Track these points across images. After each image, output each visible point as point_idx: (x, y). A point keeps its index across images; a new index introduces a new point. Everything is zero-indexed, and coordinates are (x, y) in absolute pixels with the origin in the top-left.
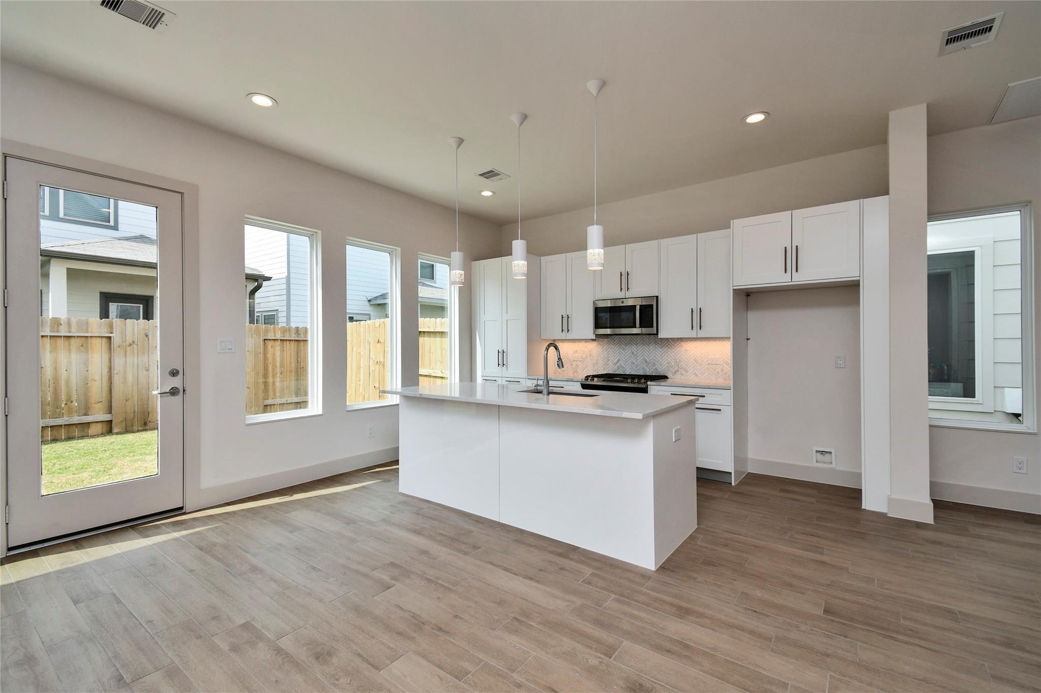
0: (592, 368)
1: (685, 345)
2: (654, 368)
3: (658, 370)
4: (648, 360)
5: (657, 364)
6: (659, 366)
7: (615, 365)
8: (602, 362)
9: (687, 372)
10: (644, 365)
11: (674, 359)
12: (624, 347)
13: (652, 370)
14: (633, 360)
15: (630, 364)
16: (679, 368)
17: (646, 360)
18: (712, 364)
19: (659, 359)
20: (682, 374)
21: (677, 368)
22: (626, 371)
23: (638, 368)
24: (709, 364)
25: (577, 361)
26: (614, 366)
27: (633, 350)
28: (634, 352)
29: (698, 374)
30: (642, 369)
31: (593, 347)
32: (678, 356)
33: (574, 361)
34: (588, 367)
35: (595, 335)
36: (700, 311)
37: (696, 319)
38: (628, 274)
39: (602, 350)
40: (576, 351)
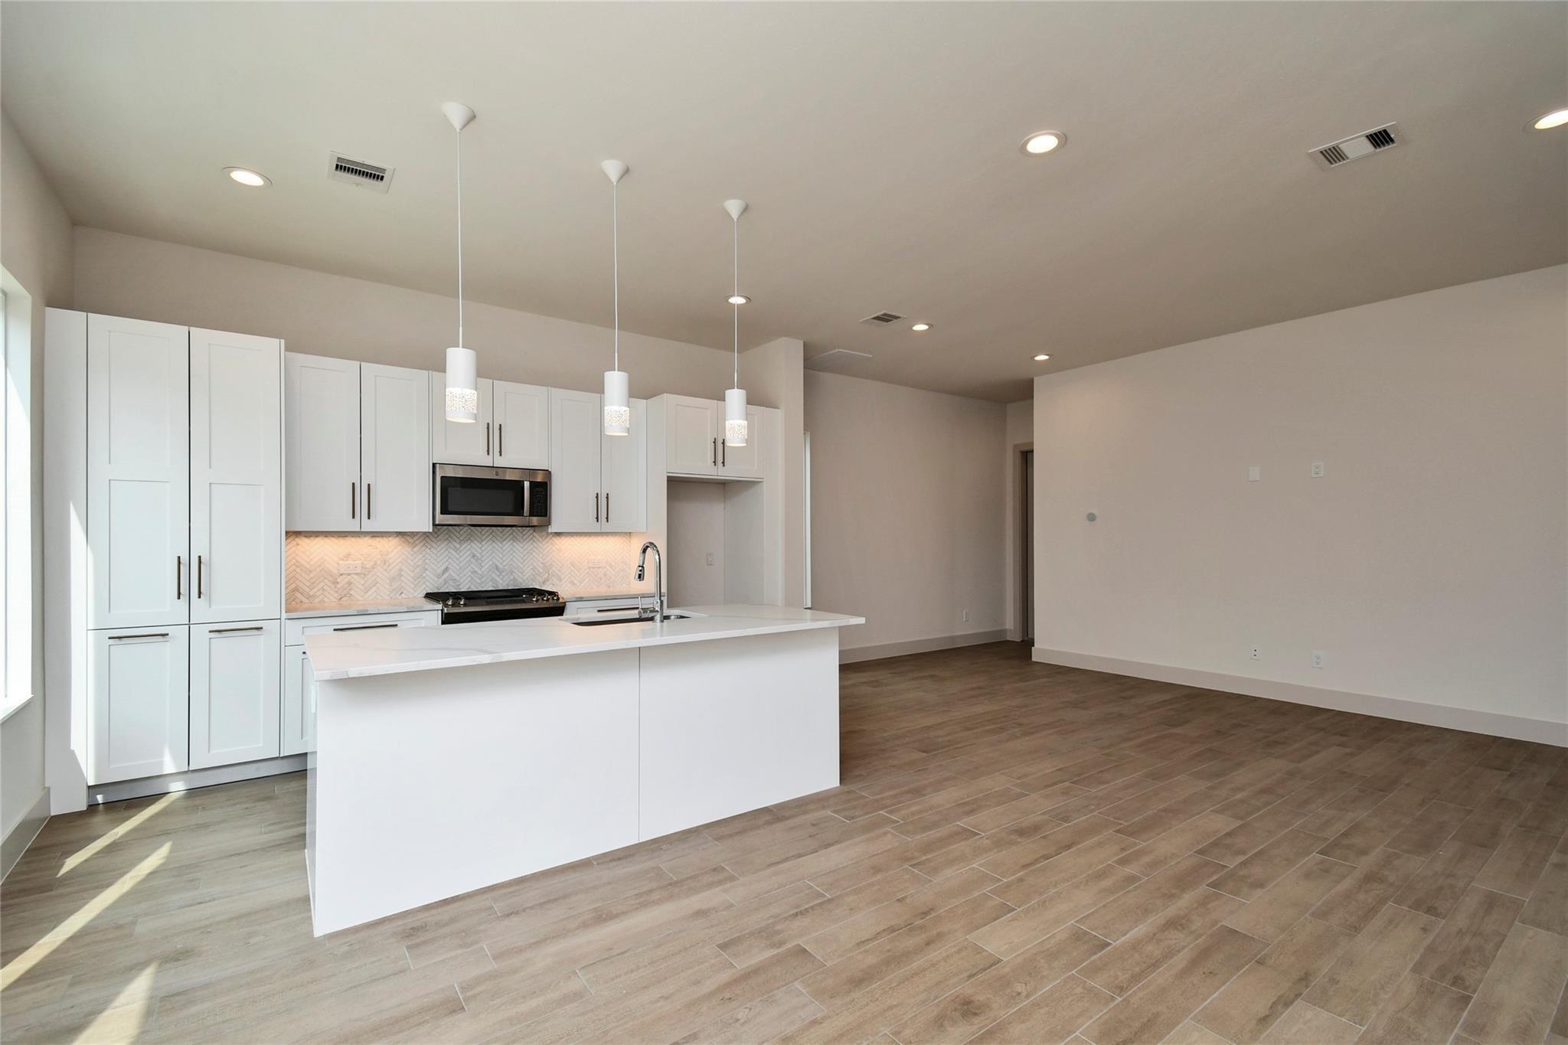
0: (388, 587)
1: (558, 543)
2: (512, 577)
3: (517, 580)
4: (501, 567)
5: (516, 571)
7: (439, 577)
9: (561, 581)
10: (494, 575)
12: (458, 546)
13: (507, 582)
14: (474, 567)
16: (549, 575)
17: (496, 565)
18: (593, 568)
19: (519, 564)
20: (553, 585)
21: (546, 575)
22: (461, 586)
23: (483, 579)
24: (590, 568)
25: (349, 574)
28: (476, 553)
29: (576, 582)
30: (491, 580)
31: (391, 546)
32: (548, 559)
33: (341, 575)
34: (378, 585)
35: (434, 525)
36: (607, 498)
37: (602, 507)
38: (500, 429)
39: (412, 553)
40: (348, 556)
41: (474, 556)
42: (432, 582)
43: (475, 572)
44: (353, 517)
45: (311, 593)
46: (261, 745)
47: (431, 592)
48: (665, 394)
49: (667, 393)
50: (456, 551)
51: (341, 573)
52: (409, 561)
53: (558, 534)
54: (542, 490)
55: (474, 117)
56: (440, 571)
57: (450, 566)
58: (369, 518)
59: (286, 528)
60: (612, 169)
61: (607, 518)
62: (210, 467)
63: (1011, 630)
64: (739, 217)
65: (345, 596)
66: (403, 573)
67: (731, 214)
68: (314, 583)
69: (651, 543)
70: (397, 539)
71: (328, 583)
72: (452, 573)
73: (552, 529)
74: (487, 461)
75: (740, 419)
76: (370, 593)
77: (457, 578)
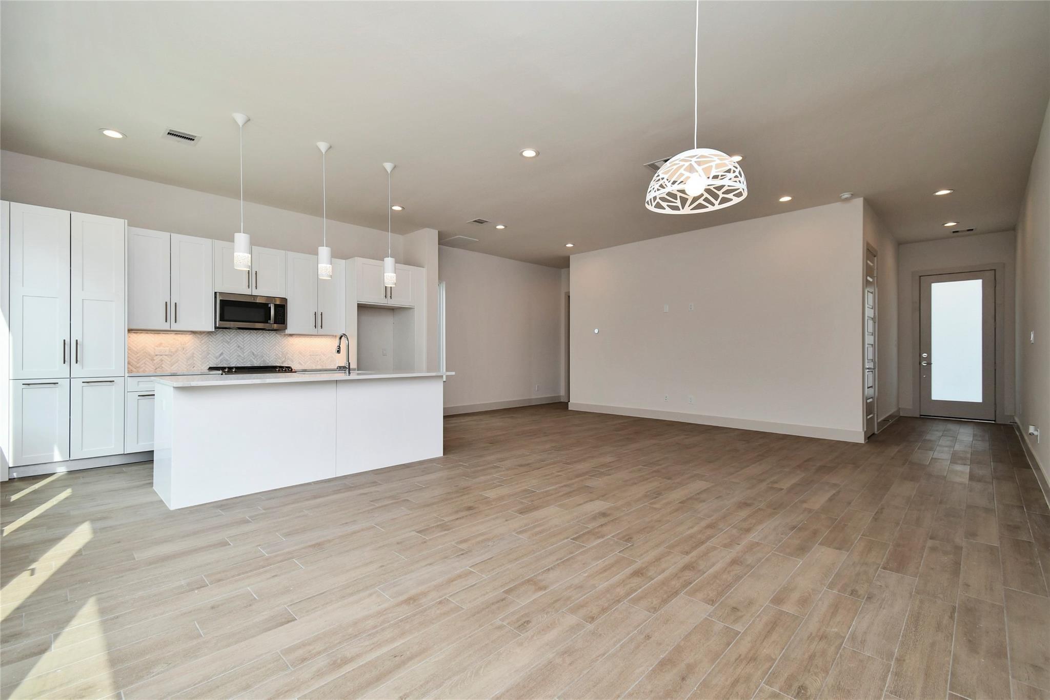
0: (185, 363)
1: (290, 340)
4: (256, 353)
5: (265, 356)
6: (267, 358)
7: (217, 358)
8: (200, 356)
10: (251, 358)
11: (282, 352)
14: (239, 353)
15: (236, 357)
17: (253, 352)
19: (267, 352)
21: (284, 359)
22: (231, 364)
23: (245, 360)
24: (311, 355)
25: (161, 355)
26: (215, 359)
27: (239, 344)
28: (241, 345)
29: (302, 363)
31: (188, 338)
32: (285, 350)
33: (156, 355)
34: (179, 362)
35: (216, 328)
36: (322, 315)
37: (319, 320)
38: (256, 274)
39: (200, 344)
40: (161, 344)
41: (239, 347)
42: (213, 361)
43: (240, 356)
44: (166, 321)
45: (138, 366)
46: (113, 447)
47: (212, 366)
48: (356, 258)
49: (357, 256)
50: (228, 344)
51: (156, 354)
52: (199, 349)
53: (291, 335)
54: (282, 308)
55: (249, 120)
56: (218, 354)
57: (224, 352)
58: (176, 322)
59: (128, 326)
60: (323, 146)
61: (321, 326)
62: (83, 290)
63: (563, 396)
64: (392, 171)
65: (159, 367)
66: (194, 355)
67: (387, 169)
68: (139, 360)
69: (344, 334)
70: (191, 335)
71: (148, 360)
72: (225, 356)
73: (288, 331)
74: (248, 292)
75: (392, 273)
76: (174, 366)
77: (229, 359)
